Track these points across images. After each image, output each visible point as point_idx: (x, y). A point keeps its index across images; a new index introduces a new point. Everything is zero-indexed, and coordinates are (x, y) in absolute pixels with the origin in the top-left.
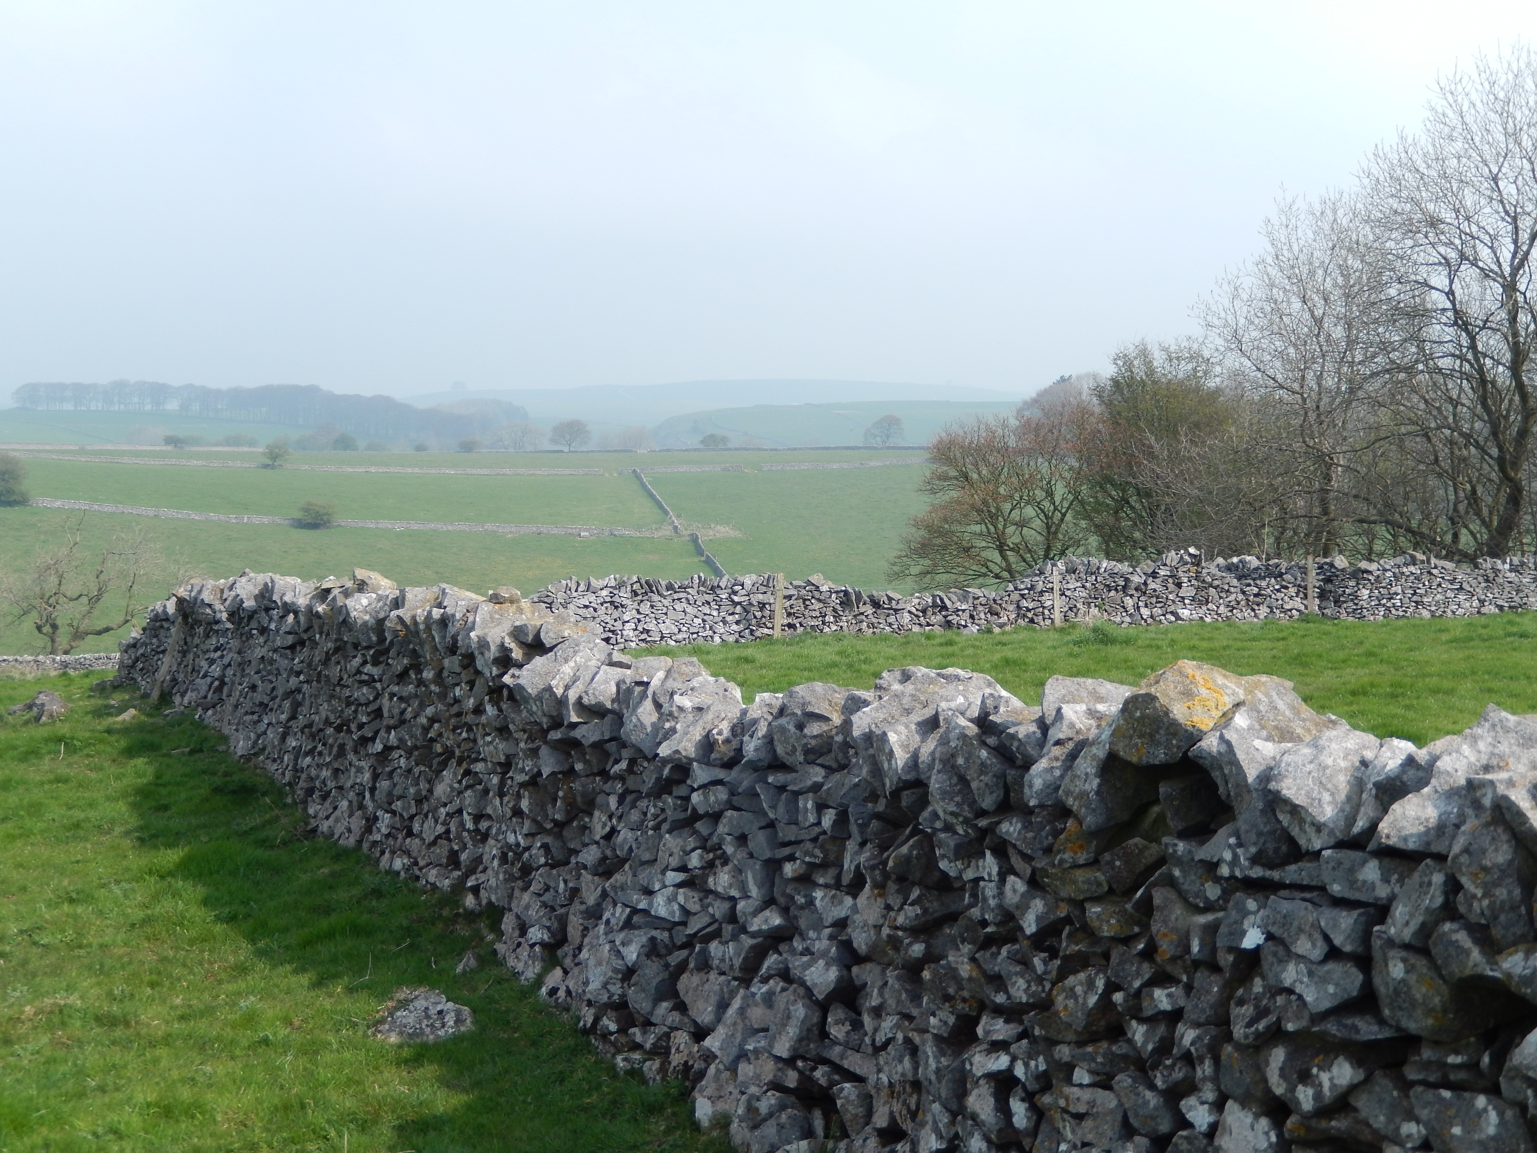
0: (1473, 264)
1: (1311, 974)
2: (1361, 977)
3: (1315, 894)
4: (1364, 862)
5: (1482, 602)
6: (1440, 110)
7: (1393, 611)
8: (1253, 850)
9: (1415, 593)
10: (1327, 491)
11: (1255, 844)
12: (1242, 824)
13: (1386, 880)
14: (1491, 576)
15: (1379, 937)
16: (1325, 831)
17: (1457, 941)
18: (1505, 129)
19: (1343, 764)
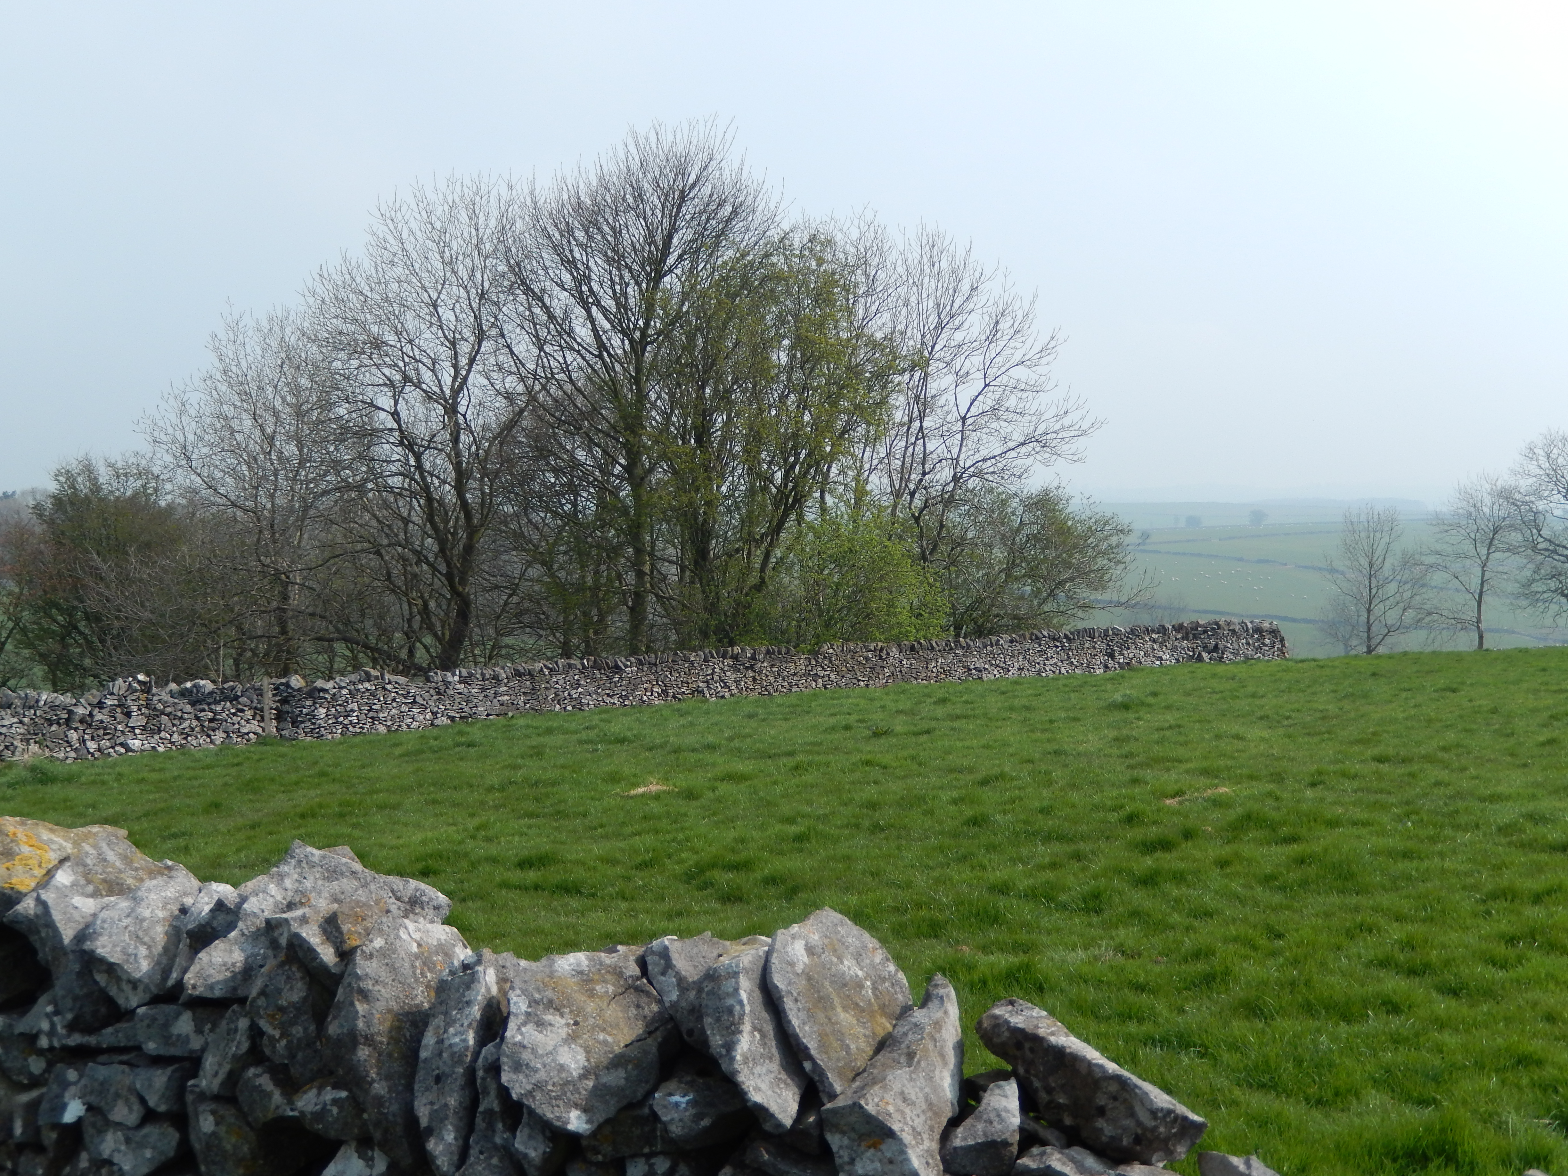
0: (417, 387)
1: (128, 1141)
2: (177, 1135)
3: (133, 1055)
4: (178, 1015)
5: (434, 714)
6: (381, 236)
7: (351, 729)
8: (69, 1016)
9: (371, 710)
10: (284, 611)
11: (71, 1010)
12: (59, 990)
13: (199, 1031)
14: (443, 688)
15: (192, 1092)
16: (141, 988)
17: (260, 1085)
18: (442, 258)
19: (161, 914)
